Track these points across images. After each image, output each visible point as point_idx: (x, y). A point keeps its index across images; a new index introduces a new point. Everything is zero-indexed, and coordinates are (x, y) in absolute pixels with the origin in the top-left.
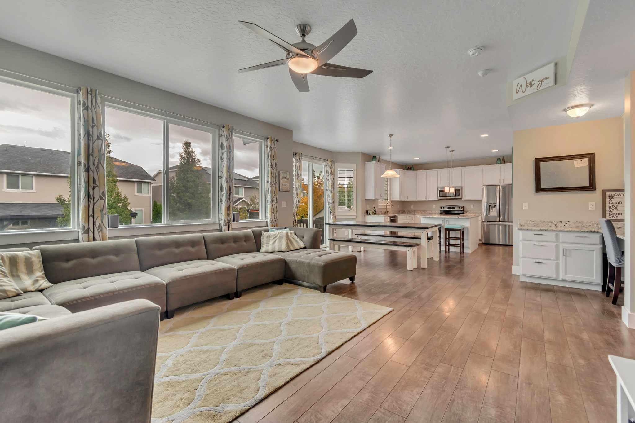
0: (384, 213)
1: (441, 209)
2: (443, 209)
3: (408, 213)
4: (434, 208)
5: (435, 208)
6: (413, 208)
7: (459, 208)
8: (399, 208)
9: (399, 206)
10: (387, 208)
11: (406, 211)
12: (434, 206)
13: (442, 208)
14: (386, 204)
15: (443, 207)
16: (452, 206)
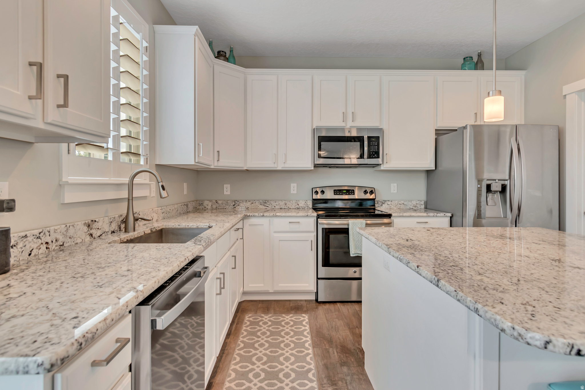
0: (114, 227)
1: (315, 197)
2: (319, 196)
3: (212, 209)
4: (292, 192)
5: (295, 192)
6: (229, 193)
7: (366, 192)
8: (185, 193)
9: (185, 185)
10: (130, 200)
11: (206, 203)
12: (294, 188)
13: (317, 192)
14: (126, 180)
15: (319, 190)
16: (346, 188)
